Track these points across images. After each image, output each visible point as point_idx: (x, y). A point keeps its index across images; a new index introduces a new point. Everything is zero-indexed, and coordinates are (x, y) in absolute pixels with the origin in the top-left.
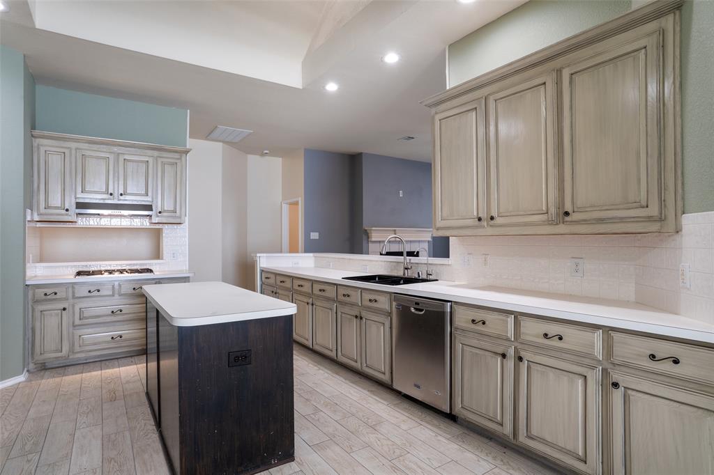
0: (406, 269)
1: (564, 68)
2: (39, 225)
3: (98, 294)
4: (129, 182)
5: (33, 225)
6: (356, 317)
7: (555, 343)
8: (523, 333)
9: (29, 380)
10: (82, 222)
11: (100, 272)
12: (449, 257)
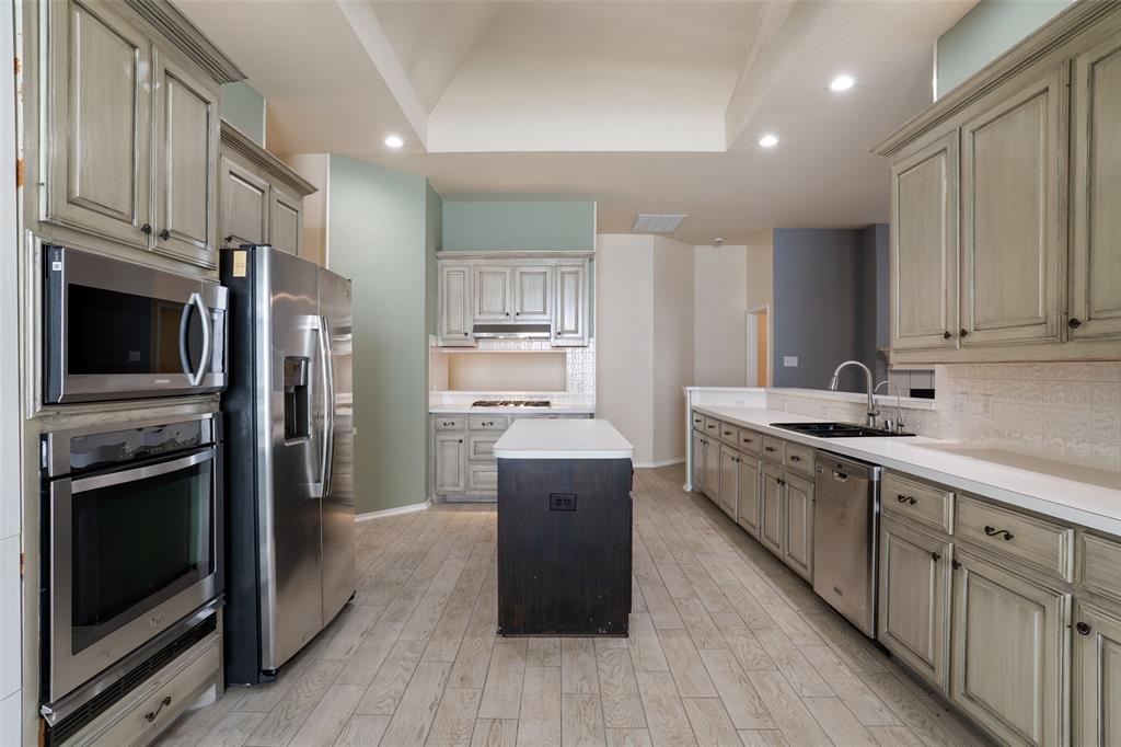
0: (870, 415)
1: (1079, 55)
2: (445, 350)
3: (491, 427)
4: (526, 300)
5: (437, 350)
6: (779, 481)
7: (1000, 544)
8: (962, 524)
9: (430, 510)
10: (482, 347)
11: (506, 403)
12: (933, 398)
